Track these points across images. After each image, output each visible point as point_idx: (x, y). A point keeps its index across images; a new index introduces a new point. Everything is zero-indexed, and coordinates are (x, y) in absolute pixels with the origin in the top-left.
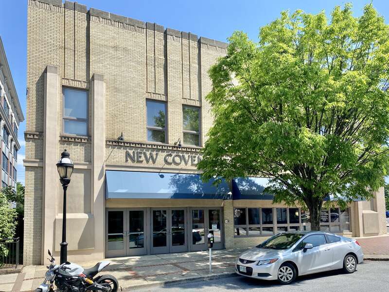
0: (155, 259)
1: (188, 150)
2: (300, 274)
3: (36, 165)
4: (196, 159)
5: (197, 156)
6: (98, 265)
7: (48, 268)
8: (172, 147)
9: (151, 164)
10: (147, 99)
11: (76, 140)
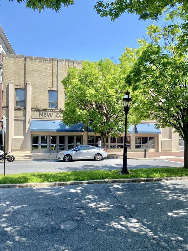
8: (59, 110)
9: (50, 117)
10: (49, 91)
11: (20, 109)
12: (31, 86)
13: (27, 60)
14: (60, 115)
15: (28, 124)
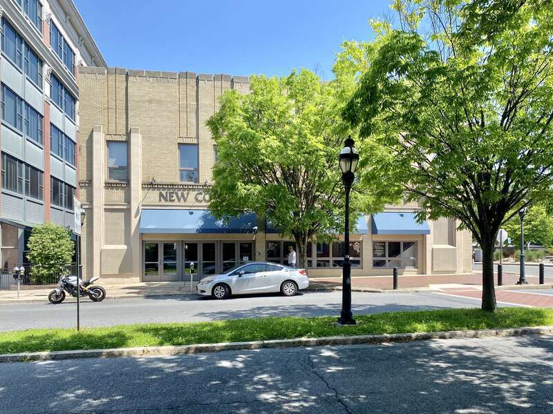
8: (202, 186)
10: (179, 144)
11: (118, 185)
12: (140, 136)
13: (130, 79)
14: (204, 197)
15: (136, 217)
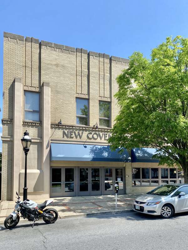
0: (81, 199)
1: (102, 130)
2: (176, 212)
3: (9, 139)
4: (108, 136)
5: (108, 134)
6: (46, 202)
7: (16, 202)
8: (92, 128)
9: (78, 139)
10: (76, 98)
11: (33, 124)
14: (93, 136)
